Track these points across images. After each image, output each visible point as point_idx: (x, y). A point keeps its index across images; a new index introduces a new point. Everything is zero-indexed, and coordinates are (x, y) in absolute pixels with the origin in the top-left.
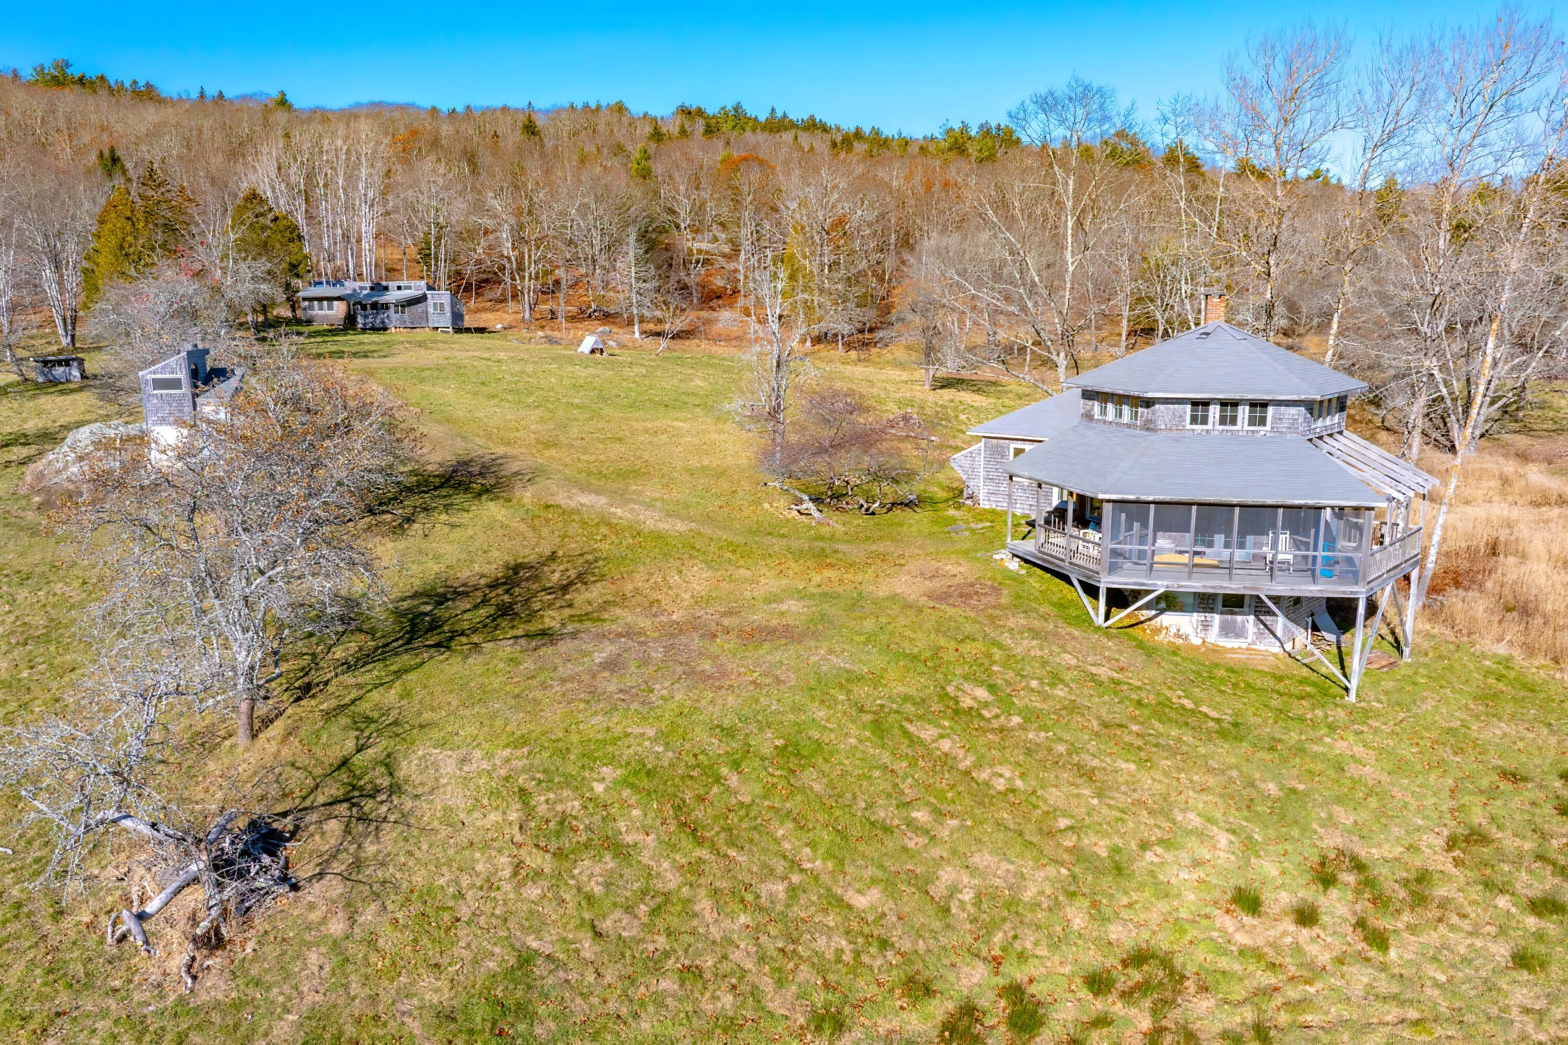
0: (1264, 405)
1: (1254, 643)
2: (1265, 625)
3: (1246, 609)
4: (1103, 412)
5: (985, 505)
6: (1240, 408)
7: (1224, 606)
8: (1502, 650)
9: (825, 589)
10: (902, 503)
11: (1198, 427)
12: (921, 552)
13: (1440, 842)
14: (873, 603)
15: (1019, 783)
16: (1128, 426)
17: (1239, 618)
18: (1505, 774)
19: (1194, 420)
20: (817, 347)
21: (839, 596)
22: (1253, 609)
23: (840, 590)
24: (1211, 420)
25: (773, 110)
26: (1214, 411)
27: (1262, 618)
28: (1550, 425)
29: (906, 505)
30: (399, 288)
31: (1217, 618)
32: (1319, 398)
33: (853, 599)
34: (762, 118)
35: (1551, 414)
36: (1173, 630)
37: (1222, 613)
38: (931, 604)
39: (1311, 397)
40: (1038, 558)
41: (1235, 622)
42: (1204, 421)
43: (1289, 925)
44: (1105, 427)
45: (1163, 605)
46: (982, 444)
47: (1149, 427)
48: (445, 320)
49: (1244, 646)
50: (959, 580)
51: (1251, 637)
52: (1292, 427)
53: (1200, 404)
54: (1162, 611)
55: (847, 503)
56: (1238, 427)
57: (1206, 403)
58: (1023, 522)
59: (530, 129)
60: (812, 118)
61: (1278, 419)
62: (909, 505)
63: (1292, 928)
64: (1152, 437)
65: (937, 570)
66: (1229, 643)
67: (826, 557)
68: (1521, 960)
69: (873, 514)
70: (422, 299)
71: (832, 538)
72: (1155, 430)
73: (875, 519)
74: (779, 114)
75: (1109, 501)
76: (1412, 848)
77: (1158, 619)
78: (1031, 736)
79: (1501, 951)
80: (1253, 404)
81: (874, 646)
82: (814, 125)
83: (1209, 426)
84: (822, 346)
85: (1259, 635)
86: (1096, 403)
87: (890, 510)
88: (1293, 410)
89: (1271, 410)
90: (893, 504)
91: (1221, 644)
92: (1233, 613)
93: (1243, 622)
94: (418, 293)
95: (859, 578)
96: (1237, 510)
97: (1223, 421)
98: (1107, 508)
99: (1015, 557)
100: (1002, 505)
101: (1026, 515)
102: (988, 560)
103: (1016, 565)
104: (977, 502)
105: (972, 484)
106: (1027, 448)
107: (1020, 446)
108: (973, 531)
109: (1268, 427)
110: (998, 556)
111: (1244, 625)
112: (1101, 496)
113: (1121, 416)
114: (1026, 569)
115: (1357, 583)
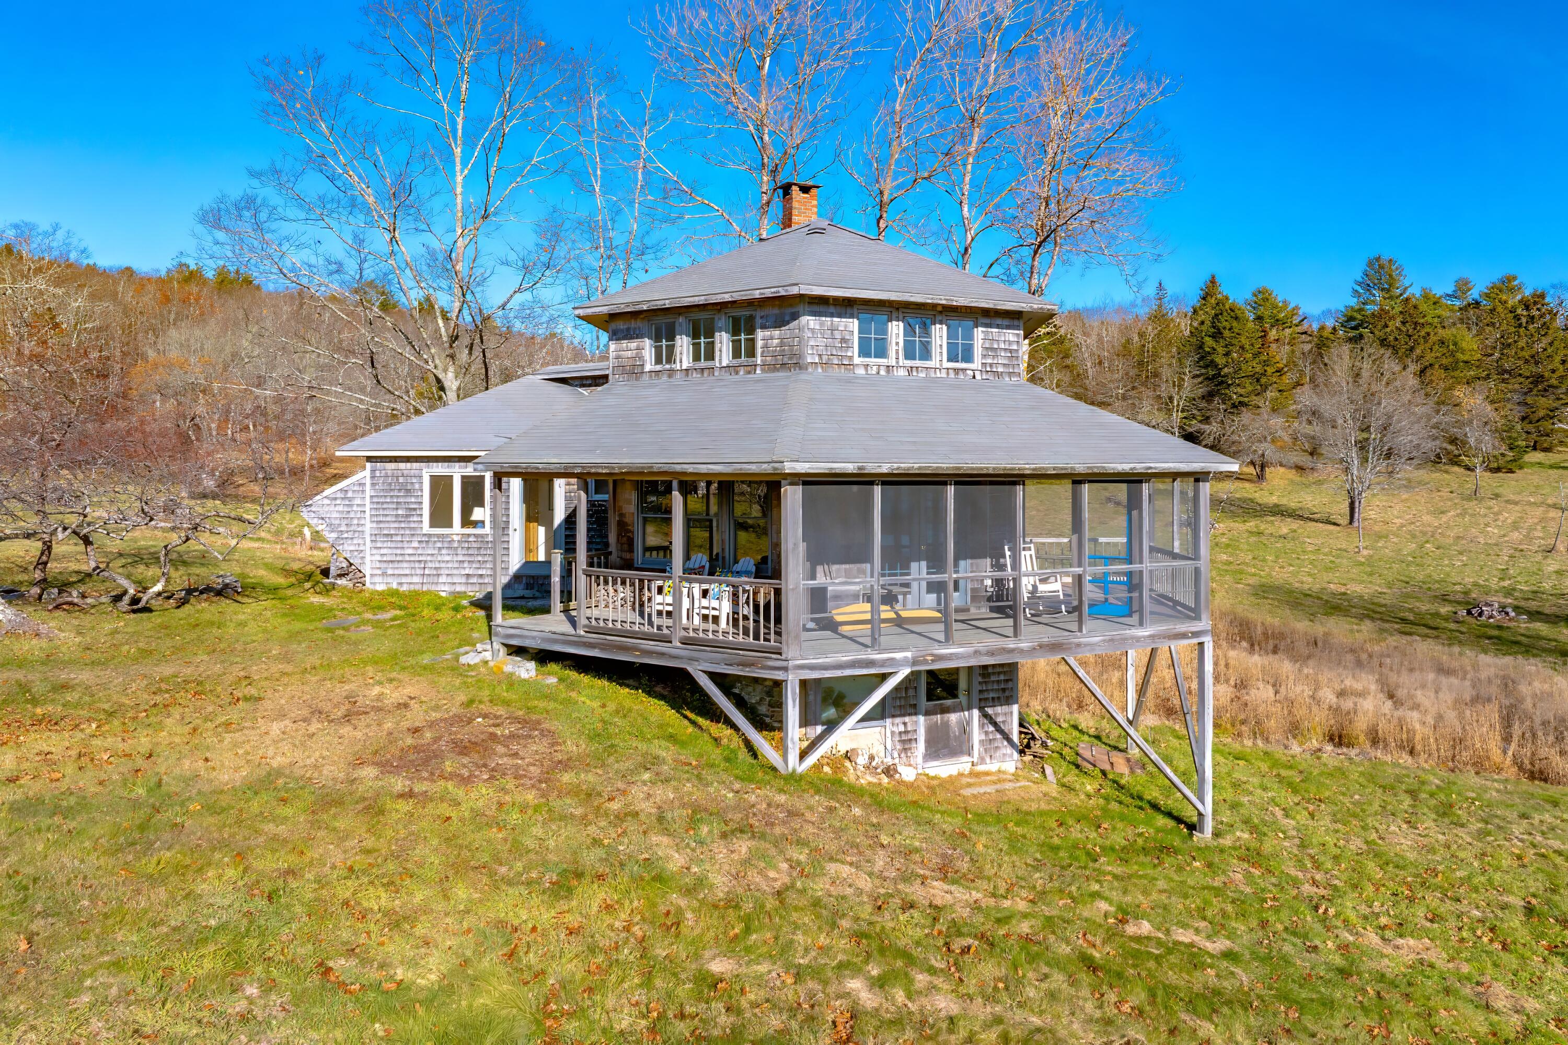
1: (982, 760)
2: (995, 724)
3: (963, 698)
4: (666, 356)
5: (376, 583)
6: (935, 328)
7: (930, 698)
9: (31, 787)
10: (208, 589)
11: (871, 362)
12: (289, 668)
14: (212, 809)
16: (731, 369)
17: (953, 717)
19: (866, 349)
21: (84, 804)
22: (975, 696)
23: (87, 782)
24: (891, 347)
26: (897, 332)
27: (990, 711)
29: (219, 593)
31: (920, 724)
33: (136, 804)
37: (927, 713)
38: (399, 784)
40: (592, 646)
41: (946, 725)
44: (675, 383)
46: (367, 473)
47: (785, 362)
49: (969, 769)
50: (416, 716)
51: (975, 750)
52: (1011, 364)
53: (875, 312)
55: (83, 596)
56: (933, 363)
57: (880, 311)
58: (465, 602)
62: (223, 591)
65: (351, 699)
66: (944, 769)
67: (35, 702)
69: (147, 610)
71: (49, 659)
72: (799, 365)
73: (156, 619)
75: (795, 477)
81: (269, 986)
83: (890, 363)
85: (988, 743)
87: (183, 602)
88: (1009, 332)
89: (978, 333)
90: (189, 591)
91: (932, 772)
92: (945, 710)
93: (960, 722)
95: (144, 742)
97: (909, 351)
98: (792, 496)
99: (518, 651)
100: (411, 582)
101: (462, 595)
102: (456, 669)
103: (527, 670)
104: (360, 580)
105: (347, 548)
106: (457, 473)
107: (440, 469)
108: (377, 624)
109: (977, 364)
110: (470, 659)
111: (965, 730)
112: (766, 468)
113: (710, 356)
114: (552, 676)
115: (1198, 618)
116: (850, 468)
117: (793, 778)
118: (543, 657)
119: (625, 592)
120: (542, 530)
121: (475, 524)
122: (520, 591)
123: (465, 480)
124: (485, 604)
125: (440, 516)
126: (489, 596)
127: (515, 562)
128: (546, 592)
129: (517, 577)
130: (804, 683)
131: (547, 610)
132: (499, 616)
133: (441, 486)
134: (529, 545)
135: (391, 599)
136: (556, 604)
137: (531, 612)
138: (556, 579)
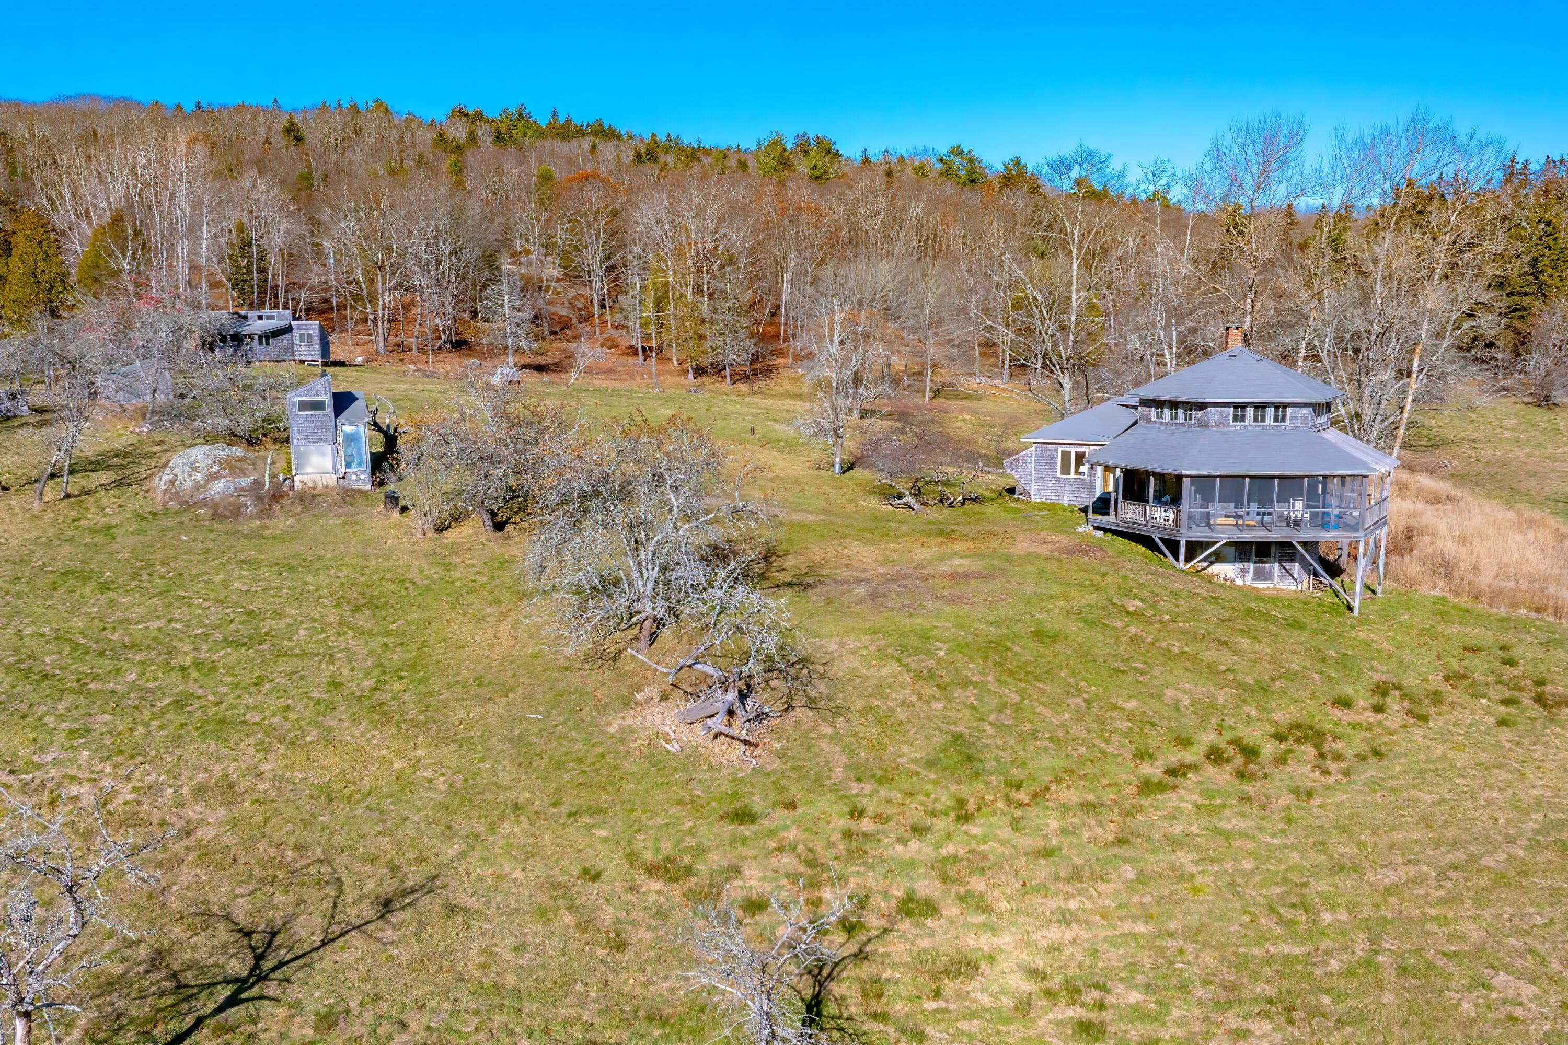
0: (1285, 406)
1: (1279, 584)
2: (1286, 570)
3: (1272, 555)
4: (1160, 416)
5: (1035, 499)
6: (1268, 409)
7: (1257, 554)
8: (1437, 593)
11: (1239, 424)
12: (1018, 529)
13: (1440, 678)
15: (1186, 649)
16: (1183, 425)
17: (1268, 565)
18: (1466, 649)
19: (1235, 419)
20: (699, 380)
24: (1247, 419)
25: (555, 113)
26: (1250, 411)
27: (1283, 564)
28: (1425, 441)
30: (260, 318)
31: (1252, 566)
32: (1323, 401)
34: (543, 124)
35: (1425, 432)
36: (1222, 576)
37: (1255, 560)
39: (1318, 400)
40: (1122, 527)
41: (1264, 568)
42: (1243, 419)
43: (1370, 714)
44: (1163, 427)
45: (1213, 558)
46: (1033, 449)
47: (1203, 425)
48: (313, 352)
49: (1272, 586)
50: (1066, 543)
51: (1276, 579)
52: (1304, 423)
53: (1240, 407)
54: (1213, 563)
56: (1267, 423)
57: (1243, 406)
58: (1076, 509)
59: (293, 133)
60: (599, 123)
61: (1293, 417)
62: (976, 500)
63: (1372, 714)
64: (1207, 431)
65: (1043, 539)
66: (1262, 585)
68: (1502, 723)
70: (288, 330)
72: (1207, 427)
73: (959, 510)
74: (562, 119)
75: (1187, 476)
76: (1426, 680)
77: (1210, 569)
78: (1181, 625)
79: (1490, 720)
80: (1277, 406)
82: (602, 130)
83: (1246, 424)
84: (705, 379)
85: (1282, 577)
86: (1153, 409)
88: (1305, 410)
89: (1289, 410)
90: (964, 499)
91: (1254, 585)
92: (1262, 562)
94: (284, 323)
96: (1276, 481)
97: (1256, 419)
98: (1186, 482)
99: (1097, 528)
100: (1051, 498)
101: (1074, 506)
102: (1075, 533)
103: (1100, 534)
104: (1029, 496)
105: (1023, 482)
106: (1073, 451)
107: (1067, 449)
108: (1042, 516)
109: (1287, 423)
110: (1080, 530)
111: (1271, 569)
112: (1177, 473)
113: (1176, 418)
114: (1109, 536)
115: (1357, 530)
116: (1206, 473)
117: (1181, 571)
118: (1105, 530)
119: (1140, 509)
120: (1111, 476)
121: (1081, 474)
122: (1100, 505)
123: (1077, 454)
124: (1085, 510)
125: (1066, 469)
126: (1087, 507)
127: (1098, 493)
128: (1108, 508)
129: (1099, 499)
130: (1187, 542)
131: (1108, 514)
132: (1090, 515)
133: (1066, 455)
134: (1105, 483)
135: (1043, 506)
136: (1112, 512)
137: (1103, 514)
138: (1112, 503)
